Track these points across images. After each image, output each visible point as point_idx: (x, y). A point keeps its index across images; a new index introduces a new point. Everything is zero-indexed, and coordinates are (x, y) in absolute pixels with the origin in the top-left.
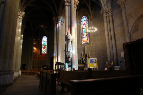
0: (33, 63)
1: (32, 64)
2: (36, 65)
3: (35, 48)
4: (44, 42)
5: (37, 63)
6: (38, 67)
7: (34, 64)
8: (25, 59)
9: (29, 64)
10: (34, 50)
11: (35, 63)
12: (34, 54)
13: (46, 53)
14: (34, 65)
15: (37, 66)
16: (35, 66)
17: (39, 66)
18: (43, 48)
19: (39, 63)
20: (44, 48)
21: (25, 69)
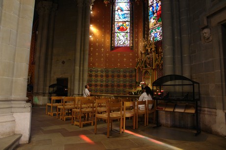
0: (90, 76)
1: (86, 77)
2: (99, 83)
3: (93, 29)
4: (122, 10)
5: (102, 76)
6: (104, 88)
7: (93, 78)
8: (63, 63)
9: (77, 77)
10: (91, 33)
11: (96, 76)
12: (90, 46)
13: (128, 43)
14: (93, 83)
15: (101, 86)
16: (96, 85)
17: (107, 86)
18: (119, 28)
19: (107, 76)
20: (121, 29)
21: (65, 94)
